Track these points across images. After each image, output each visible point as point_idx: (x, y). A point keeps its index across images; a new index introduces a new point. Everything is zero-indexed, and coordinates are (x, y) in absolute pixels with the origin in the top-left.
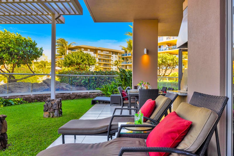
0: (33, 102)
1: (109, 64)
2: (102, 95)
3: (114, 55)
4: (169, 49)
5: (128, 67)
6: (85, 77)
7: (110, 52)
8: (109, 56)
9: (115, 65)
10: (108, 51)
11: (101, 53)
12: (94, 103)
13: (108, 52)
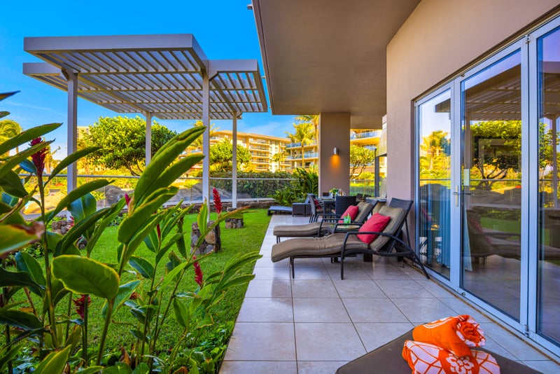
0: (192, 213)
1: (265, 159)
2: (276, 204)
3: (273, 146)
4: (358, 138)
5: (296, 163)
6: (249, 180)
7: (267, 140)
8: (265, 146)
9: (276, 161)
10: (264, 139)
11: (254, 143)
12: (270, 214)
13: (264, 141)
